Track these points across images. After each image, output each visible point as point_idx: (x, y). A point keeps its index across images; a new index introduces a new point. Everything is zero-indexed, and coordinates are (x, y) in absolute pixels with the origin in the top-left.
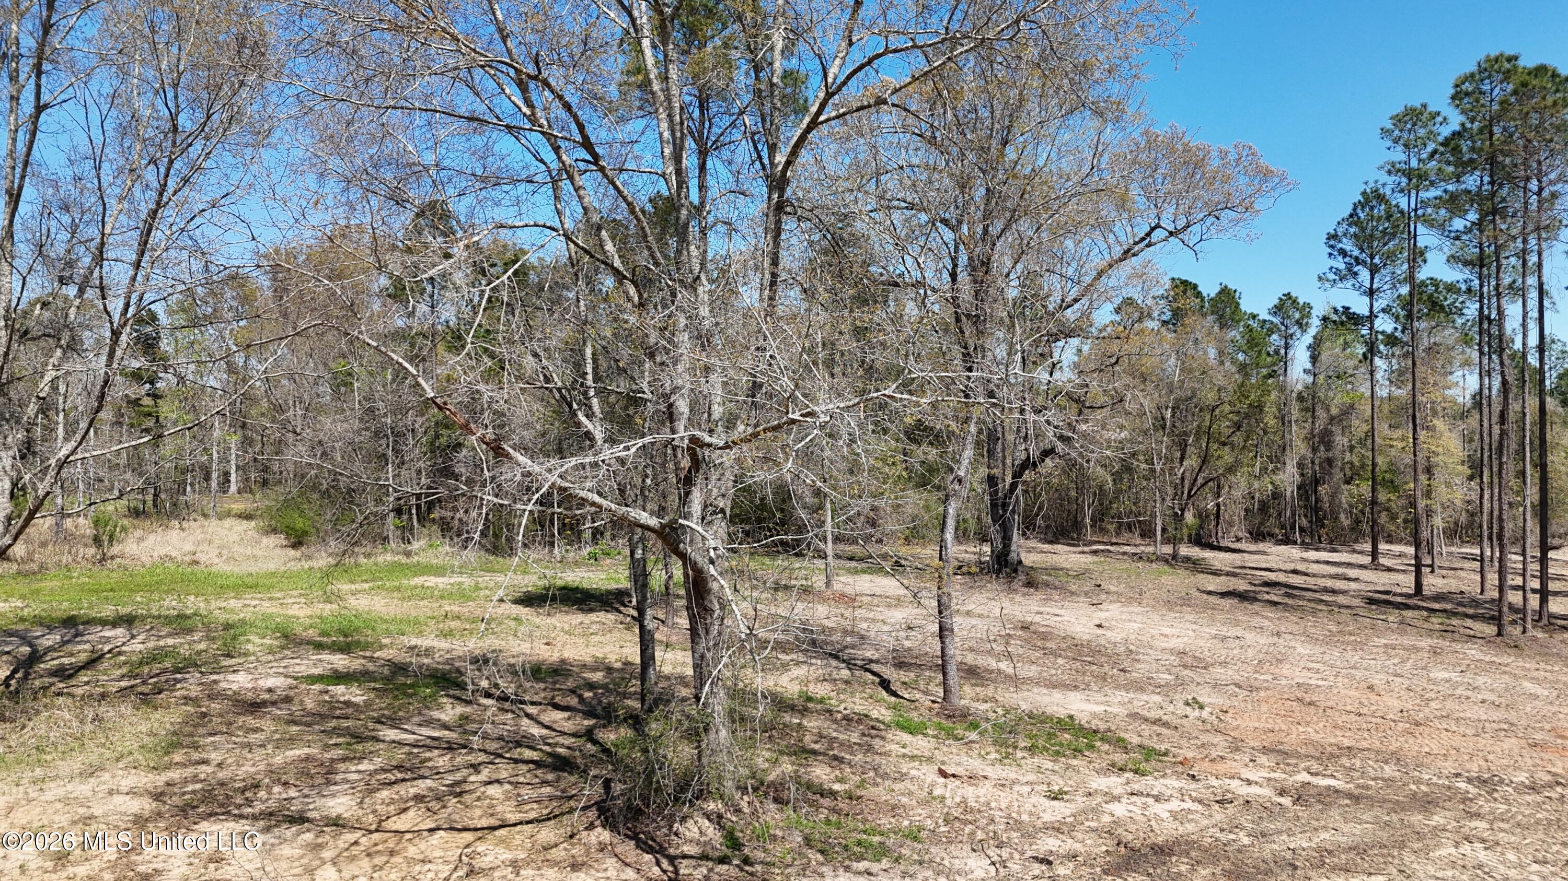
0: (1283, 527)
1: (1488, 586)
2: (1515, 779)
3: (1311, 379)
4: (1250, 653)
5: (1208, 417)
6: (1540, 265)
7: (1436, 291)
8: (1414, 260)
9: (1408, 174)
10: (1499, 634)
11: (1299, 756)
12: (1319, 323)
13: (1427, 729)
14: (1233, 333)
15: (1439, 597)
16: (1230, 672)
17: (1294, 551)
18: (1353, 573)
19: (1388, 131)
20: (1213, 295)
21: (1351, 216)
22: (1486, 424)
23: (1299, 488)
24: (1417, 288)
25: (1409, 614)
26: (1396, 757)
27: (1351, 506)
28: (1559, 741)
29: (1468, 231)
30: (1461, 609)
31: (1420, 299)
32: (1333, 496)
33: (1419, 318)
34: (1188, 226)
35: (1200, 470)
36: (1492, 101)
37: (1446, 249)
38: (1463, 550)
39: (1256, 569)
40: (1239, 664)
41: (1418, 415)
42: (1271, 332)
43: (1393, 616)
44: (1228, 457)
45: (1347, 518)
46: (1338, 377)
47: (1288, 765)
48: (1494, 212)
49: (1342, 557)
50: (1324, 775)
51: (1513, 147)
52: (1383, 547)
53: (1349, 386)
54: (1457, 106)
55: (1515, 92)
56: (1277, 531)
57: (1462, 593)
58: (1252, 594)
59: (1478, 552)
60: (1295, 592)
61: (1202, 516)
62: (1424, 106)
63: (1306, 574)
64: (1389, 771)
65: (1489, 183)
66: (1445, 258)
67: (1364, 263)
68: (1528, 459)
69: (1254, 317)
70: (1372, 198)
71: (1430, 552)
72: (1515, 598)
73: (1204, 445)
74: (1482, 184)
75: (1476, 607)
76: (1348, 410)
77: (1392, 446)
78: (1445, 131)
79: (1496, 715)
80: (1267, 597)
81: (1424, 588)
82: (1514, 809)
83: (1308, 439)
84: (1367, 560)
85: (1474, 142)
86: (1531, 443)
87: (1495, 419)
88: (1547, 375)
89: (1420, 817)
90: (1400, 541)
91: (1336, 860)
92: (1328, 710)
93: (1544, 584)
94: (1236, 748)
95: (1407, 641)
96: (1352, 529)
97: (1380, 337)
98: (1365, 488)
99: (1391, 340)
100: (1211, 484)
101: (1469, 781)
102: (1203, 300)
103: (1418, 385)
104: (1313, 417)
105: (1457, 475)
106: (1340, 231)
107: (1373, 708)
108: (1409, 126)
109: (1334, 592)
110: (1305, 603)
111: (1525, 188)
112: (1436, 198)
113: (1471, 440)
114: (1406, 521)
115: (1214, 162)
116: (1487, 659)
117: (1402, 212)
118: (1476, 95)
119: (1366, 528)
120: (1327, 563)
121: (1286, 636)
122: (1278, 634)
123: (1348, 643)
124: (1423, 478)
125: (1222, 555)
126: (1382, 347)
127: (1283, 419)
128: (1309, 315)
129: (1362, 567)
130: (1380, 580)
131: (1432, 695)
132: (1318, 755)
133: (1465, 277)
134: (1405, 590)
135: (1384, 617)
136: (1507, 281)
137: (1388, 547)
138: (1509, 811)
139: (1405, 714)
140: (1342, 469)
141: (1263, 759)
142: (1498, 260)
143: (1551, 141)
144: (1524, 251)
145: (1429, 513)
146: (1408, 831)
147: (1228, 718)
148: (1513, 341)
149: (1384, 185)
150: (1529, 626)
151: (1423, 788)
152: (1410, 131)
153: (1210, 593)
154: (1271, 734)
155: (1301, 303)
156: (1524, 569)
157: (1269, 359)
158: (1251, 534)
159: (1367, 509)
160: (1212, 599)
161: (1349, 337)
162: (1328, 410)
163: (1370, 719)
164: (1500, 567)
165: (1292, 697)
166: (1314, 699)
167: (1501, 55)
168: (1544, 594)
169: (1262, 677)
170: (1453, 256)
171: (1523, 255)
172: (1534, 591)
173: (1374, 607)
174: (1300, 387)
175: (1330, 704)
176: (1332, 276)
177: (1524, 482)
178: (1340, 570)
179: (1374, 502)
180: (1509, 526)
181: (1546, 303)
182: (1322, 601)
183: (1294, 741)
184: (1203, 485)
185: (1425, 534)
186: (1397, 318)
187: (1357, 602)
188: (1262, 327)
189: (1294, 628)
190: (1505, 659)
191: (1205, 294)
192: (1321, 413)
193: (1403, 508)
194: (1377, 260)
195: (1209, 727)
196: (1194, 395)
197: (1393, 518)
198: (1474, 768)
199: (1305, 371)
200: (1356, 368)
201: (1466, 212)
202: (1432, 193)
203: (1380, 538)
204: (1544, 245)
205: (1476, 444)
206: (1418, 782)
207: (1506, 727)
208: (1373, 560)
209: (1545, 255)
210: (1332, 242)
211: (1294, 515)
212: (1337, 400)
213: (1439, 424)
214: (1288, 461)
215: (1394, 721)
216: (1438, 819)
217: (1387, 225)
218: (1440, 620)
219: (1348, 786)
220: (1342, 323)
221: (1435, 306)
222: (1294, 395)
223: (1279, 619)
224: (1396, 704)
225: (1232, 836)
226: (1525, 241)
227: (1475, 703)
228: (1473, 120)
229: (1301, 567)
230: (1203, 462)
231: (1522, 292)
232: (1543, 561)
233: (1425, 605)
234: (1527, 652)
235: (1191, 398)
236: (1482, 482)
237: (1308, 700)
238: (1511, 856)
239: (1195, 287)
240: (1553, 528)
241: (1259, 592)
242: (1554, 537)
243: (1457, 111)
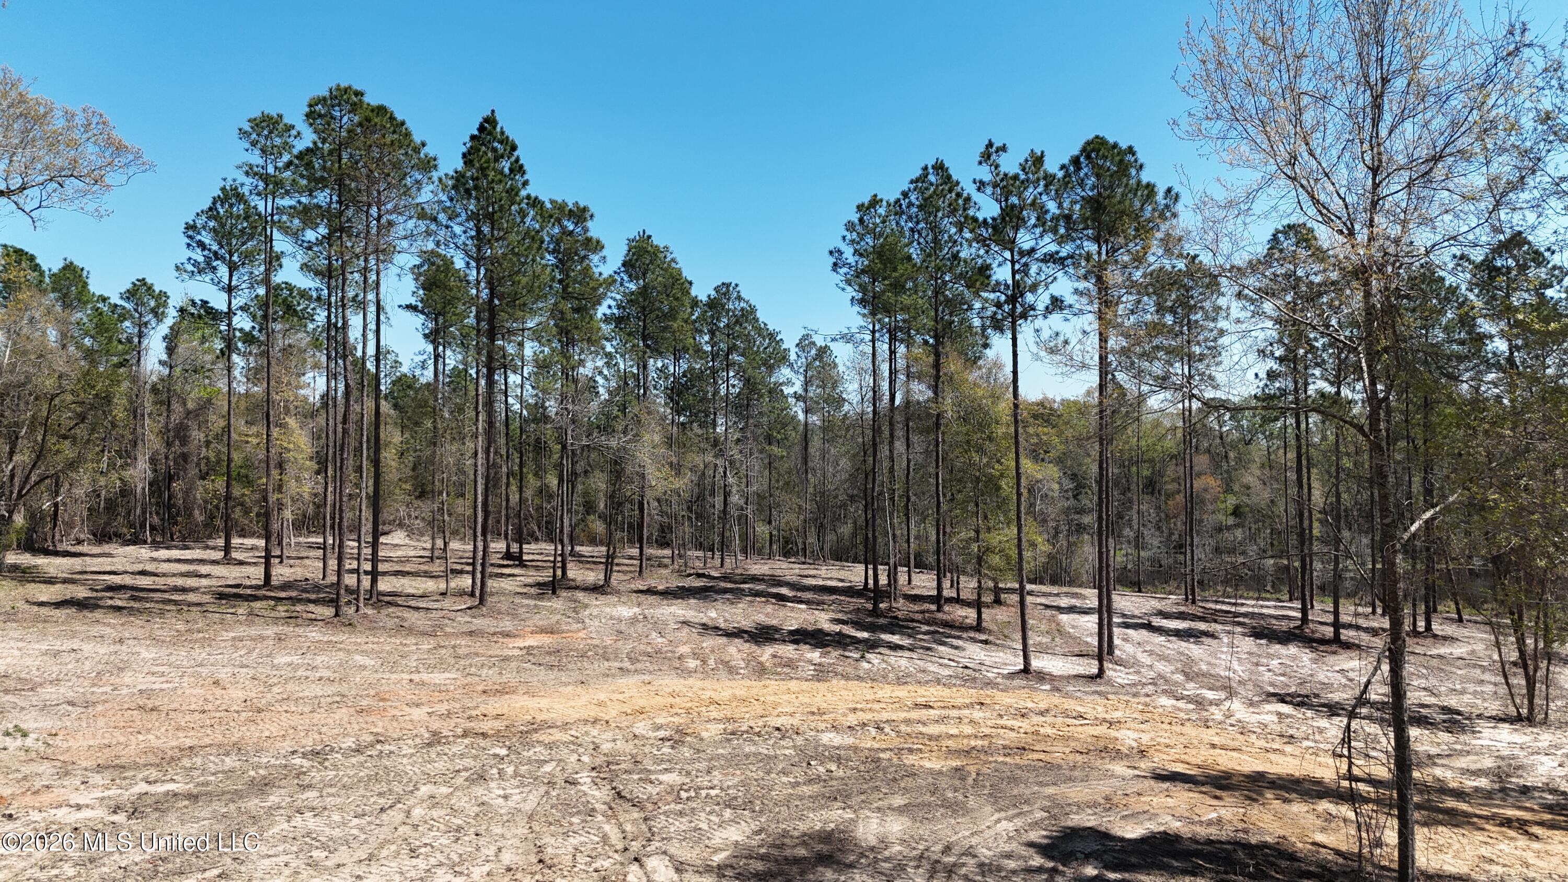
0: (131, 525)
1: (329, 572)
2: (343, 746)
3: (167, 371)
4: (88, 665)
5: (45, 407)
6: (378, 283)
7: (291, 294)
8: (270, 263)
9: (266, 178)
10: (337, 615)
11: (136, 767)
12: (176, 314)
13: (268, 715)
14: (79, 315)
15: (286, 586)
16: (62, 690)
17: (143, 551)
18: (204, 569)
19: (245, 132)
20: (55, 270)
21: (210, 209)
22: (331, 422)
23: (151, 484)
24: (273, 290)
25: (257, 605)
26: (238, 748)
27: (206, 502)
28: (381, 704)
29: (319, 243)
30: (305, 595)
31: (275, 302)
32: (187, 492)
33: (274, 320)
34: (23, 188)
35: (34, 466)
36: (341, 127)
37: (299, 257)
38: (310, 540)
39: (99, 573)
40: (74, 679)
41: (272, 413)
42: (123, 317)
43: (242, 609)
44: (68, 451)
45: (201, 514)
46: (195, 371)
47: (125, 778)
48: (342, 230)
49: (197, 554)
50: (163, 781)
51: (357, 174)
52: (236, 541)
53: (207, 381)
54: (311, 125)
55: (360, 124)
56: (125, 530)
57: (307, 579)
58: (92, 601)
59: (321, 540)
60: (141, 594)
61: (34, 518)
62: (280, 116)
63: (156, 575)
64: (230, 762)
65: (337, 202)
66: (298, 265)
67: (223, 259)
68: (365, 455)
69: (104, 299)
70: (230, 195)
71: (280, 544)
72: (350, 580)
73: (39, 438)
74: (331, 202)
75: (318, 592)
76: (206, 405)
77: (247, 442)
78: (300, 146)
79: (330, 689)
80: (110, 602)
81: (274, 578)
82: (341, 773)
83: (163, 433)
84: (219, 555)
85: (325, 162)
86: (368, 441)
87: (340, 418)
88: (383, 381)
89: (257, 801)
90: (252, 535)
91: (170, 866)
92: (172, 714)
93: (374, 567)
94: (65, 772)
95: (253, 631)
96: (206, 525)
97: (238, 334)
98: (220, 484)
99: (248, 338)
100: (48, 481)
101: (304, 755)
102: (42, 274)
103: (272, 383)
104: (169, 410)
105: (306, 470)
106: (199, 223)
107: (218, 702)
108: (266, 132)
109: (184, 590)
110: (152, 605)
111: (367, 212)
112: (291, 207)
113: (319, 438)
114: (258, 515)
115: (59, 123)
116: (325, 639)
117: (259, 215)
118: (328, 119)
119: (218, 522)
120: (179, 561)
121: (130, 642)
122: (121, 641)
123: (196, 641)
124: (275, 473)
125: (59, 561)
126: (240, 345)
127: (135, 412)
128: (165, 305)
129: (214, 562)
130: (232, 574)
131: (275, 680)
132: (158, 762)
133: (317, 285)
134: (254, 582)
135: (233, 610)
136: (351, 294)
137: (240, 541)
138: (336, 776)
139: (249, 703)
140: (198, 465)
141: (97, 779)
142: (343, 274)
143: (388, 175)
144: (365, 268)
145: (281, 506)
146: (245, 817)
147: (58, 741)
148: (356, 349)
149: (242, 185)
150: (361, 605)
151: (262, 772)
152: (266, 138)
153: (42, 604)
154: (108, 749)
155: (157, 291)
156: (359, 554)
157: (120, 347)
158: (94, 535)
159: (222, 505)
160: (44, 611)
161: (207, 332)
162: (184, 403)
163: (213, 714)
164: (339, 552)
165: (133, 706)
166: (157, 704)
167: (350, 87)
168: (375, 575)
169: (101, 690)
170: (305, 264)
171: (365, 271)
172: (366, 573)
173: (224, 602)
174: (154, 378)
175: (173, 706)
176: (190, 268)
177: (361, 477)
178: (191, 568)
179: (228, 497)
180: (348, 515)
181: (382, 318)
182: (170, 601)
183: (132, 753)
184: (37, 483)
185: (275, 526)
186: (254, 318)
187: (207, 598)
188: (113, 312)
189: (139, 633)
190: (341, 637)
191: (45, 268)
192: (176, 406)
193: (258, 502)
194: (235, 258)
195: (34, 755)
196: (28, 379)
197: (247, 512)
198: (309, 743)
199: (160, 362)
200: (213, 363)
201: (317, 225)
202: (287, 202)
203: (234, 532)
204: (382, 266)
205: (323, 441)
206: (257, 767)
207: (338, 699)
208: (226, 555)
209: (382, 275)
210: (190, 233)
211: (144, 512)
212: (194, 395)
213: (292, 422)
214: (140, 457)
215: (237, 712)
216: (273, 799)
217: (245, 224)
218: (286, 608)
219: (187, 787)
220: (200, 317)
221: (290, 310)
222: (148, 387)
223: (122, 625)
224: (241, 695)
225: (55, 872)
226: (366, 260)
227: (313, 682)
228: (324, 141)
229: (150, 567)
230: (38, 457)
231: (361, 305)
232: (375, 545)
233: (273, 594)
234: (359, 628)
235: (24, 384)
236: (327, 476)
237: (150, 706)
238: (336, 817)
239: (32, 258)
240: (385, 515)
241: (101, 598)
242: (384, 524)
243: (311, 130)
